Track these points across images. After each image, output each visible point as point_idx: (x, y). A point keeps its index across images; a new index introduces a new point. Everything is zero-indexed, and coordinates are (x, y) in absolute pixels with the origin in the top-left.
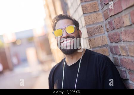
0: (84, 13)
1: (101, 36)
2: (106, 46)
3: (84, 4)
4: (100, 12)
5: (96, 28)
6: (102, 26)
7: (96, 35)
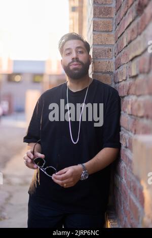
0: (95, 29)
1: (108, 60)
2: (110, 73)
3: (97, 20)
4: (113, 33)
5: (104, 51)
6: (110, 50)
7: (101, 57)
